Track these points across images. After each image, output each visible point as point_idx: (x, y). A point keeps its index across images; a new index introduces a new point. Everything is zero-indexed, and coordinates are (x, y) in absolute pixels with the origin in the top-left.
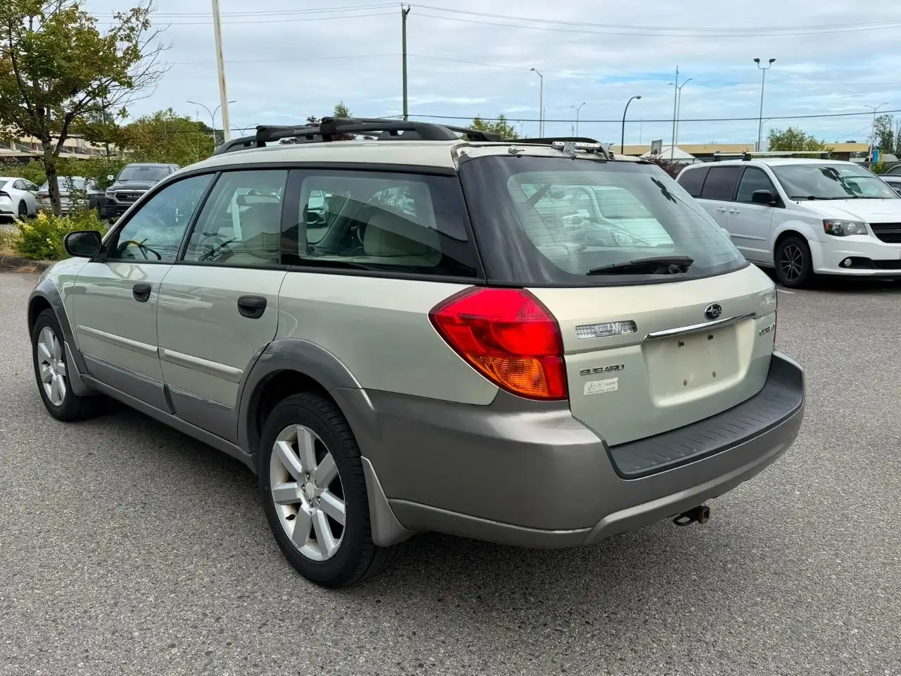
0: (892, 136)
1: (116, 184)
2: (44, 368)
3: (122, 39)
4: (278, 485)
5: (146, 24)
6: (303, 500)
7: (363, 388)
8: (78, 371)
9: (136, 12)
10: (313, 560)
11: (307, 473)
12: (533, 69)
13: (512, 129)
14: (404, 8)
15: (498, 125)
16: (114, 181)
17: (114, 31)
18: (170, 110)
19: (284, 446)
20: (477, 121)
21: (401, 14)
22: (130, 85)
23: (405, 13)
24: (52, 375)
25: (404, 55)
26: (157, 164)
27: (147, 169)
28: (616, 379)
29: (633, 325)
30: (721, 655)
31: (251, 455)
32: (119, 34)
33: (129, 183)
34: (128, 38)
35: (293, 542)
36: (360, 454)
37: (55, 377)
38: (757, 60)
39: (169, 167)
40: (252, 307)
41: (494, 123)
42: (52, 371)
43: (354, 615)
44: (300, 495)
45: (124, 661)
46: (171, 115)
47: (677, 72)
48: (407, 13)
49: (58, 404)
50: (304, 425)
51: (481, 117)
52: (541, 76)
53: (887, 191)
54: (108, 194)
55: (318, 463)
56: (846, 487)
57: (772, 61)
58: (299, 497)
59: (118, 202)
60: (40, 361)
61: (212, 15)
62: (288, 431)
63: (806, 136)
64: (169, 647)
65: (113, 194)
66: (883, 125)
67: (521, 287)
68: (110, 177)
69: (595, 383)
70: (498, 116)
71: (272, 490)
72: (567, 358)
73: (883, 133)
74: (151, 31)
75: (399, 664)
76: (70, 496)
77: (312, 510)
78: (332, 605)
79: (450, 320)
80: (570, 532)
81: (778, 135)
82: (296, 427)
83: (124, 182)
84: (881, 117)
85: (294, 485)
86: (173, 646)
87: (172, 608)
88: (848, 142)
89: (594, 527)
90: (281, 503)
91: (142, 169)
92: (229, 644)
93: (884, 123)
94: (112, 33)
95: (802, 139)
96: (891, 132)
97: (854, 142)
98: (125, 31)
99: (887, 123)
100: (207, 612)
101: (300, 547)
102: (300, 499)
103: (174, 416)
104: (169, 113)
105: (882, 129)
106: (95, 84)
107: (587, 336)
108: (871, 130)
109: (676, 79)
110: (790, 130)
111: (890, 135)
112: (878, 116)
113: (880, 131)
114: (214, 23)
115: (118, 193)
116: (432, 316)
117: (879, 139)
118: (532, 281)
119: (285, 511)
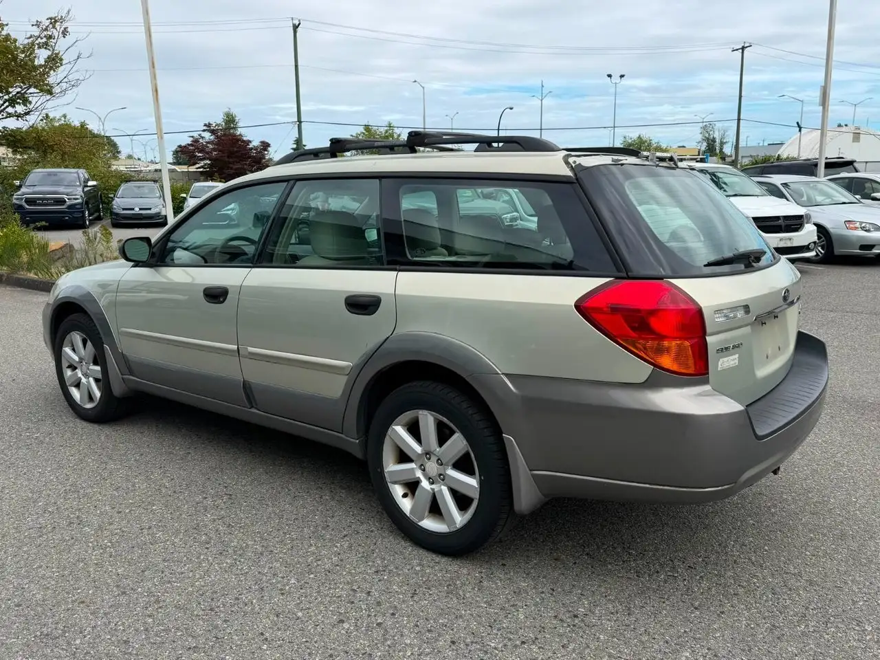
0: (715, 142)
1: (23, 190)
2: (68, 373)
3: (39, 48)
4: (391, 467)
5: (65, 32)
6: (422, 478)
7: (503, 374)
8: (119, 372)
9: (54, 21)
10: (437, 533)
11: (428, 454)
12: (415, 81)
13: (399, 135)
14: (294, 22)
15: (387, 132)
16: (20, 187)
17: (32, 39)
18: (65, 116)
19: (400, 430)
20: (367, 128)
21: (292, 28)
22: (50, 92)
23: (295, 27)
24: (80, 379)
25: (296, 66)
26: (63, 170)
27: (55, 174)
28: (737, 356)
29: (747, 308)
30: (811, 583)
31: (357, 441)
32: (37, 42)
33: (37, 189)
34: (45, 45)
35: (412, 518)
36: (502, 433)
37: (84, 380)
38: (610, 76)
39: (77, 173)
40: (363, 305)
41: (383, 130)
42: (80, 375)
43: (489, 578)
44: (419, 474)
45: (304, 640)
46: (65, 121)
47: (543, 86)
48: (297, 27)
49: (89, 406)
50: (427, 410)
51: (370, 124)
52: (423, 88)
53: (757, 190)
54: (17, 199)
55: (441, 444)
56: (824, 439)
57: (622, 76)
58: (417, 476)
59: (28, 207)
60: (65, 364)
61: (143, 24)
62: (408, 416)
63: (653, 142)
64: (338, 622)
65: (22, 199)
66: (707, 132)
67: (662, 279)
68: (17, 183)
69: (725, 359)
70: (386, 124)
71: (386, 471)
72: (708, 339)
73: (708, 139)
74: (70, 39)
75: (556, 617)
76: (150, 493)
77: (433, 486)
78: (465, 571)
79: (599, 310)
80: (720, 488)
81: (630, 141)
82: (418, 412)
83: (32, 187)
84: (706, 125)
85: (413, 465)
86: (342, 621)
87: (319, 587)
88: (679, 147)
89: (736, 483)
90: (395, 483)
91: (49, 174)
92: (393, 614)
93: (708, 130)
94: (30, 40)
95: (650, 145)
96: (714, 138)
97: (684, 147)
98: (42, 39)
99: (711, 130)
100: (355, 588)
101: (420, 521)
102: (419, 477)
103: (254, 410)
104: (63, 119)
105: (707, 135)
106: (14, 91)
107: (721, 319)
108: (700, 137)
109: (541, 92)
110: (639, 137)
111: (714, 140)
112: (705, 124)
113: (705, 137)
114: (146, 33)
115: (26, 198)
116: (578, 306)
117: (705, 144)
118: (670, 273)
119: (398, 491)
